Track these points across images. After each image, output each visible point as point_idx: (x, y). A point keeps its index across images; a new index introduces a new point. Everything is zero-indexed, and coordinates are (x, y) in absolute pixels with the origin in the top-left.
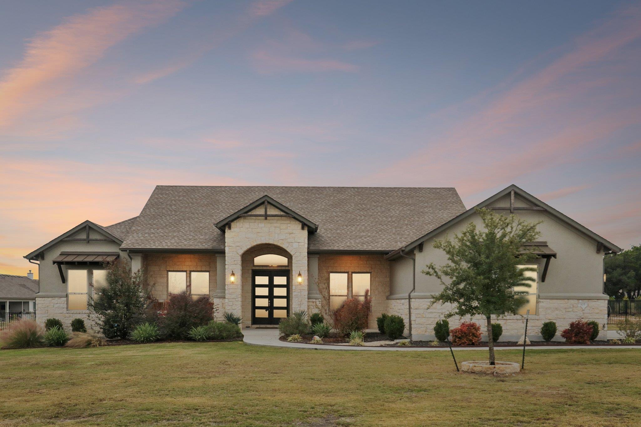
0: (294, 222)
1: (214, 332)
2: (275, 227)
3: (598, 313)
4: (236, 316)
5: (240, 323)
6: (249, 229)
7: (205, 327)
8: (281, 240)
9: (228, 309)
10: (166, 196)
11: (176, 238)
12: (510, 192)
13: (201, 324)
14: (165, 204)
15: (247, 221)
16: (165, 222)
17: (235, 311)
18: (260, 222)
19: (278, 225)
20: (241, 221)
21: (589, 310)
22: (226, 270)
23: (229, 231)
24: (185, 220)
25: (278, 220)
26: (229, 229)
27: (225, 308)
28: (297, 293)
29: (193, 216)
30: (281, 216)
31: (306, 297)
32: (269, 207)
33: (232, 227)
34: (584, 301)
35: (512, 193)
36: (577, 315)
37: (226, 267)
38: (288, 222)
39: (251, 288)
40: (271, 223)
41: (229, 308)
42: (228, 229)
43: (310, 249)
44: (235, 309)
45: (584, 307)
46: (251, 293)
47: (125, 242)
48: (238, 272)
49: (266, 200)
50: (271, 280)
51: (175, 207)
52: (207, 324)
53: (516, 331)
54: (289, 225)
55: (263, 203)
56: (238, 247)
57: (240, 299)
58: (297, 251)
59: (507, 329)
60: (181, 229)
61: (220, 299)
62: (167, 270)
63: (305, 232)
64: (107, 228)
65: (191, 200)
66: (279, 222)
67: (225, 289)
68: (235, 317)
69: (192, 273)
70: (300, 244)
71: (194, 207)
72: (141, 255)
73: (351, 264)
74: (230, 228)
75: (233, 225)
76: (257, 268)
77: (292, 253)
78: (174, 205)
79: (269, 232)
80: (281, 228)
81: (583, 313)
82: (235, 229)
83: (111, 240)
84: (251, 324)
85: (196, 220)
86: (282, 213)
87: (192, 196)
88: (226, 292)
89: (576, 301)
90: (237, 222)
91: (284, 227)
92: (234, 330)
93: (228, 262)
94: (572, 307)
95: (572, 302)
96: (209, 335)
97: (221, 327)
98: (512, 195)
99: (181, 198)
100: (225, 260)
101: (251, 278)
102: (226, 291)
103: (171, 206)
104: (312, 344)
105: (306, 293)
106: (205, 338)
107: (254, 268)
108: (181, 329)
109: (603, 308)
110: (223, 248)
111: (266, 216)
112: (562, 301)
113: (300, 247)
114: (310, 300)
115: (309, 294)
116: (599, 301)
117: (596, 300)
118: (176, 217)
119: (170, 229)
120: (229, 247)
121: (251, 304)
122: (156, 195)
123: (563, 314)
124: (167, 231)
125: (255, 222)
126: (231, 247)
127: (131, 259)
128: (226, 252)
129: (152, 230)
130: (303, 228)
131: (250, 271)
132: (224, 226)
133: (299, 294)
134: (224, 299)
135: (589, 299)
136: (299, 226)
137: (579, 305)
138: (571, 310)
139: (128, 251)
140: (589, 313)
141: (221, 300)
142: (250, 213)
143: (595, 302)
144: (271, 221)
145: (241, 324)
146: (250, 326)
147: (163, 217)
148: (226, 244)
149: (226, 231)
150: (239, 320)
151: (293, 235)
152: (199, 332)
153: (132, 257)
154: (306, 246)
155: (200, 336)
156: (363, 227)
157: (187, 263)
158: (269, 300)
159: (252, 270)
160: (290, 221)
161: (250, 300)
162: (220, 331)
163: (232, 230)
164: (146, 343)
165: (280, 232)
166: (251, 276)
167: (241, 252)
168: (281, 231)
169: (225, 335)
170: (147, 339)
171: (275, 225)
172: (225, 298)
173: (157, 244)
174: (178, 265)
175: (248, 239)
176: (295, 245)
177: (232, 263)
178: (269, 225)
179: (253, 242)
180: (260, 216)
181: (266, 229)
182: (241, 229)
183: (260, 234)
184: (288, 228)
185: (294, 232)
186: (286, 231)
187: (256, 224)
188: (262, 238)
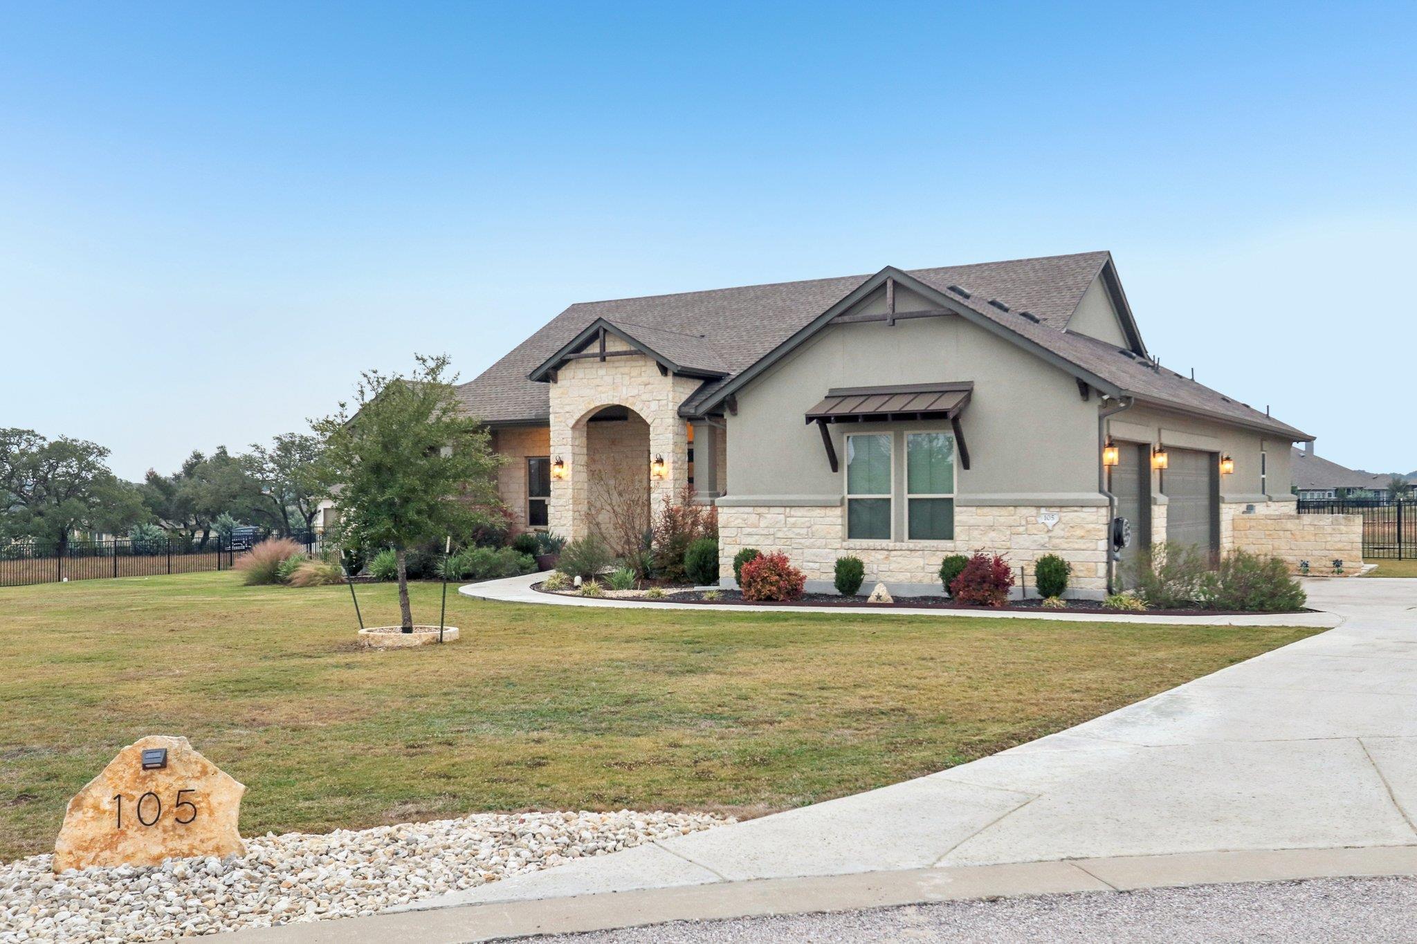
0: (648, 364)
2: (622, 374)
3: (1082, 537)
7: (460, 557)
8: (631, 398)
12: (885, 284)
17: (565, 528)
19: (626, 370)
20: (572, 367)
21: (1063, 530)
22: (551, 457)
23: (554, 385)
25: (627, 361)
26: (555, 382)
28: (657, 495)
32: (608, 339)
33: (558, 379)
34: (1052, 509)
35: (889, 284)
36: (1035, 541)
37: (552, 449)
38: (641, 363)
40: (616, 368)
41: (556, 523)
42: (553, 381)
44: (565, 525)
45: (1050, 523)
48: (569, 459)
49: (601, 326)
53: (909, 574)
54: (643, 369)
55: (597, 333)
56: (568, 414)
57: (571, 507)
58: (658, 416)
59: (890, 571)
62: (525, 455)
63: (669, 381)
66: (628, 364)
70: (662, 402)
75: (561, 374)
77: (649, 421)
79: (614, 383)
81: (1050, 537)
82: (562, 383)
89: (1033, 511)
90: (565, 370)
91: (635, 372)
93: (554, 441)
94: (1024, 522)
95: (1023, 511)
98: (888, 290)
100: (549, 436)
102: (551, 493)
109: (1093, 525)
111: (604, 356)
112: (1004, 511)
113: (662, 407)
116: (1084, 509)
117: (1076, 509)
123: (1004, 538)
126: (557, 415)
128: (551, 423)
130: (664, 373)
132: (547, 376)
135: (1062, 505)
136: (656, 370)
137: (1042, 520)
138: (1021, 529)
140: (1063, 537)
142: (585, 352)
143: (1076, 511)
144: (617, 364)
148: (551, 410)
149: (551, 386)
151: (650, 387)
154: (671, 406)
163: (559, 383)
165: (630, 383)
167: (572, 421)
168: (633, 379)
171: (622, 370)
174: (540, 447)
175: (582, 399)
176: (654, 405)
177: (559, 443)
178: (613, 371)
179: (589, 403)
180: (594, 356)
181: (608, 379)
182: (573, 381)
183: (600, 388)
184: (643, 374)
185: (651, 380)
186: (640, 380)
187: (594, 371)
188: (602, 395)
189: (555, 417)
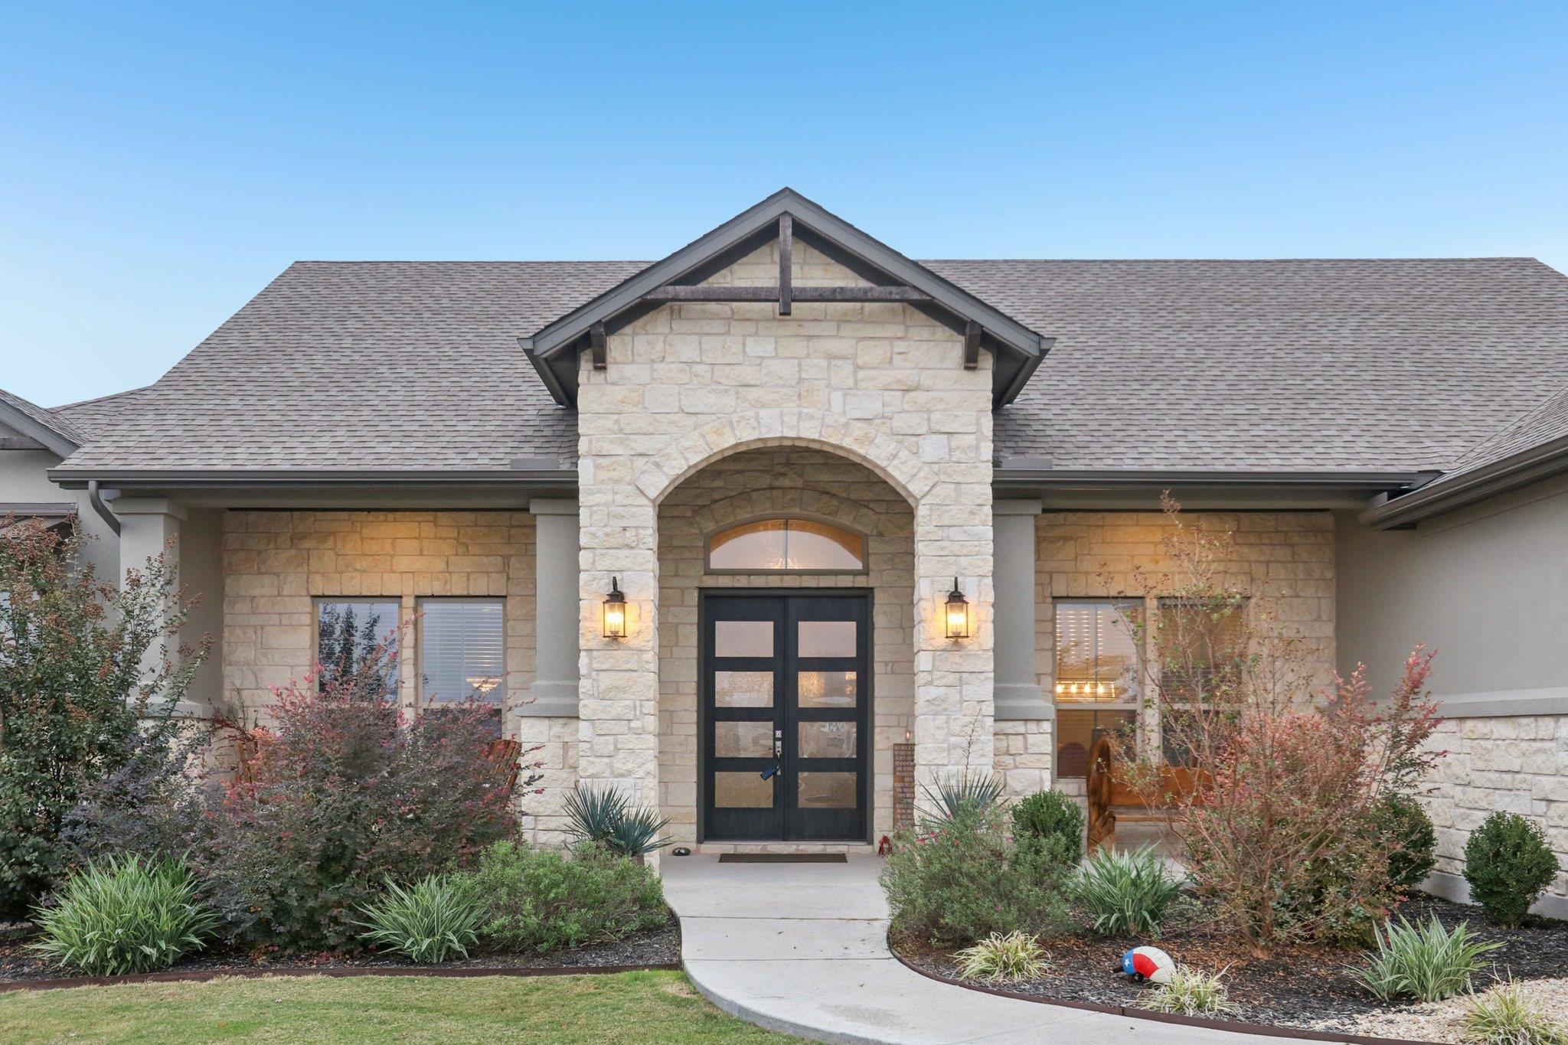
0: (925, 334)
1: (513, 910)
2: (831, 357)
4: (634, 811)
5: (653, 847)
6: (697, 368)
7: (463, 879)
8: (858, 424)
9: (590, 772)
10: (325, 292)
11: (341, 432)
13: (438, 865)
14: (316, 316)
15: (686, 326)
16: (302, 375)
17: (628, 782)
18: (756, 334)
19: (842, 346)
20: (660, 329)
22: (582, 576)
23: (598, 377)
24: (392, 367)
25: (843, 320)
26: (597, 368)
27: (574, 768)
28: (942, 691)
29: (434, 353)
30: (862, 297)
31: (989, 709)
32: (800, 253)
33: (609, 359)
37: (584, 558)
39: (695, 671)
40: (810, 337)
41: (599, 766)
42: (590, 366)
43: (1005, 467)
44: (629, 773)
46: (695, 698)
47: (87, 448)
48: (643, 590)
49: (786, 213)
50: (785, 640)
51: (359, 325)
52: (472, 864)
54: (900, 346)
55: (768, 234)
56: (645, 460)
57: (651, 723)
58: (943, 477)
60: (370, 396)
61: (553, 722)
62: (313, 593)
63: (983, 381)
64: (52, 412)
65: (430, 302)
67: (576, 676)
68: (630, 812)
69: (428, 607)
70: (956, 441)
71: (442, 325)
72: (163, 507)
73: (1157, 562)
74: (600, 363)
75: (616, 346)
76: (724, 582)
78: (356, 316)
79: (800, 380)
80: (860, 362)
82: (629, 370)
83: (37, 446)
84: (694, 837)
85: (444, 365)
86: (863, 284)
87: (438, 290)
88: (584, 685)
90: (635, 334)
91: (872, 353)
92: (628, 896)
93: (593, 535)
96: (485, 930)
97: (555, 884)
99: (389, 297)
100: (577, 528)
101: (695, 629)
102: (583, 682)
103: (341, 320)
104: (1154, 1016)
105: (987, 689)
106: (457, 946)
107: (710, 582)
108: (329, 895)
110: (565, 466)
111: (786, 298)
113: (957, 455)
114: (1007, 727)
115: (998, 694)
118: (356, 356)
119: (319, 397)
120: (601, 461)
121: (695, 748)
122: (284, 288)
124: (304, 405)
125: (728, 333)
126: (605, 462)
127: (117, 527)
128: (583, 482)
129: (234, 400)
130: (971, 362)
131: (693, 598)
132: (571, 352)
133: (954, 694)
134: (573, 724)
136: (955, 347)
139: (92, 485)
141: (557, 727)
142: (702, 286)
144: (810, 329)
145: (656, 853)
146: (692, 846)
147: (297, 356)
148: (583, 446)
149: (582, 378)
150: (647, 829)
151: (921, 397)
152: (427, 912)
153: (119, 518)
154: (987, 450)
155: (430, 932)
156: (1220, 386)
157: (404, 563)
158: (775, 728)
159: (701, 589)
160: (907, 328)
161: (693, 730)
162: (550, 909)
163: (613, 371)
164: (115, 978)
165: (856, 383)
166: (695, 618)
167: (658, 484)
168: (861, 374)
169: (572, 928)
170: (120, 953)
171: (832, 345)
172: (578, 718)
173: (245, 456)
174: (362, 571)
175: (691, 420)
176: (932, 448)
177: (613, 542)
178: (798, 347)
179: (719, 432)
180: (755, 296)
181: (784, 369)
182: (658, 366)
183: (753, 394)
184: (898, 361)
185: (926, 378)
186: (886, 377)
187: (733, 343)
188: (763, 413)
189: (597, 467)
